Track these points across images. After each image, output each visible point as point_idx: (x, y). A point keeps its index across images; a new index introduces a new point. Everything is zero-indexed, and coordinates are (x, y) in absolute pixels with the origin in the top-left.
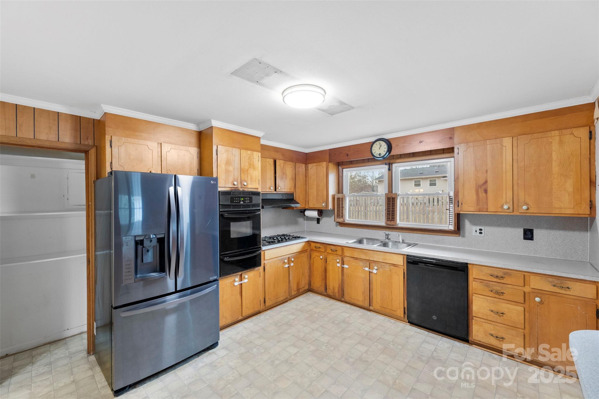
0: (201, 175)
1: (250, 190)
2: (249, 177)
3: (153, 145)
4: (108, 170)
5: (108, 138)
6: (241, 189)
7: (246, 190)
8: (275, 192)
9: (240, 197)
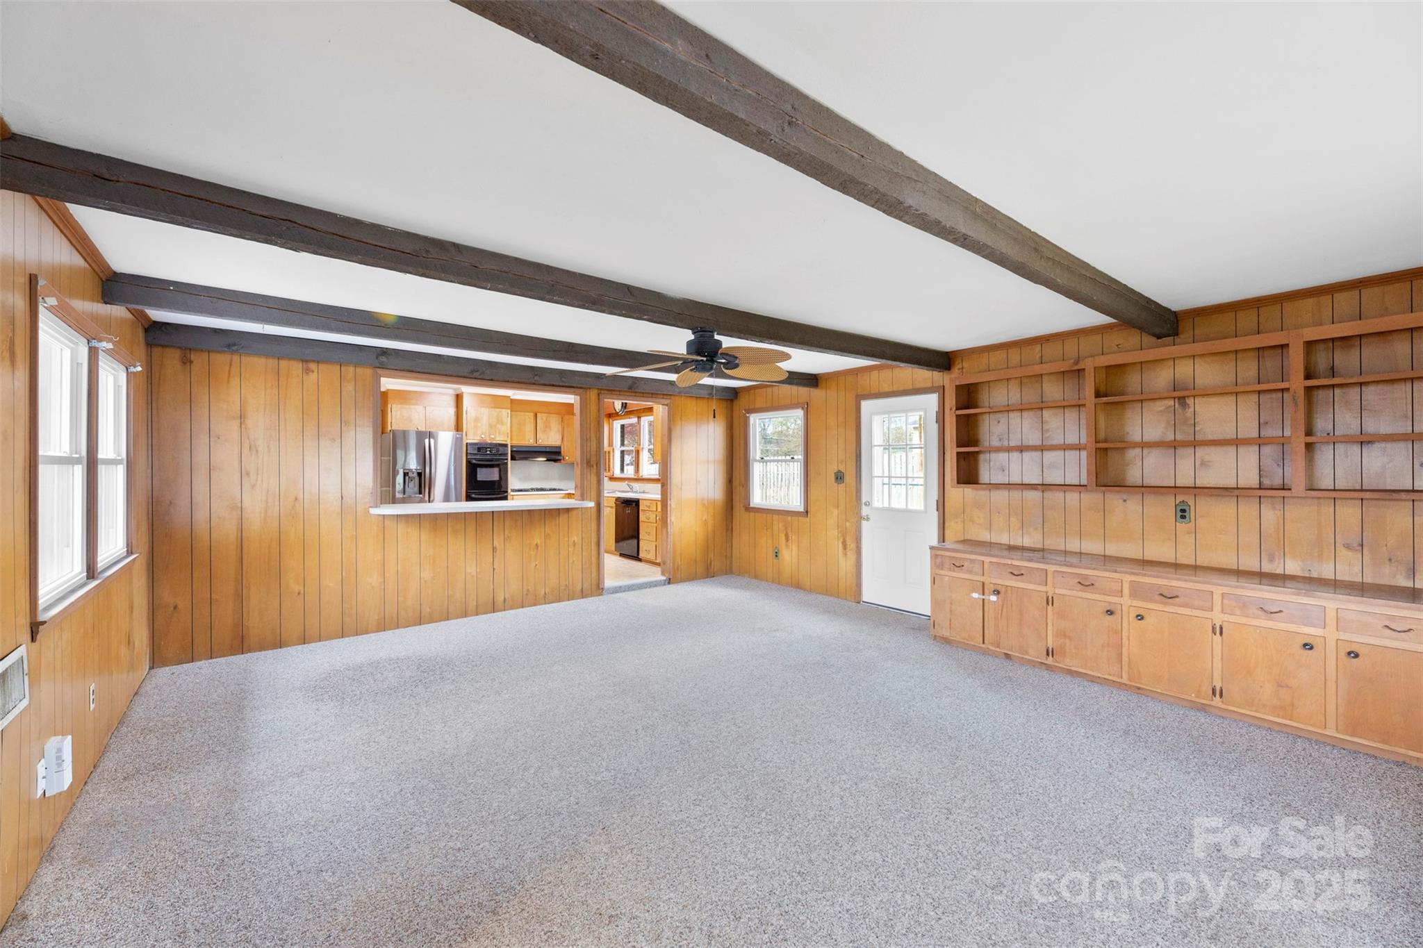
0: (457, 431)
1: (498, 442)
2: (497, 431)
3: (420, 408)
4: (389, 428)
5: (389, 406)
6: (489, 442)
7: (494, 442)
8: (536, 445)
9: (486, 448)
